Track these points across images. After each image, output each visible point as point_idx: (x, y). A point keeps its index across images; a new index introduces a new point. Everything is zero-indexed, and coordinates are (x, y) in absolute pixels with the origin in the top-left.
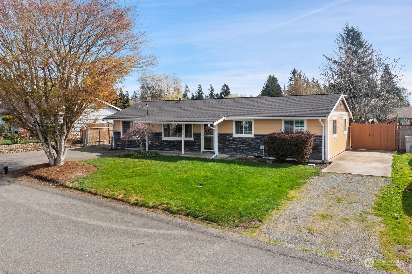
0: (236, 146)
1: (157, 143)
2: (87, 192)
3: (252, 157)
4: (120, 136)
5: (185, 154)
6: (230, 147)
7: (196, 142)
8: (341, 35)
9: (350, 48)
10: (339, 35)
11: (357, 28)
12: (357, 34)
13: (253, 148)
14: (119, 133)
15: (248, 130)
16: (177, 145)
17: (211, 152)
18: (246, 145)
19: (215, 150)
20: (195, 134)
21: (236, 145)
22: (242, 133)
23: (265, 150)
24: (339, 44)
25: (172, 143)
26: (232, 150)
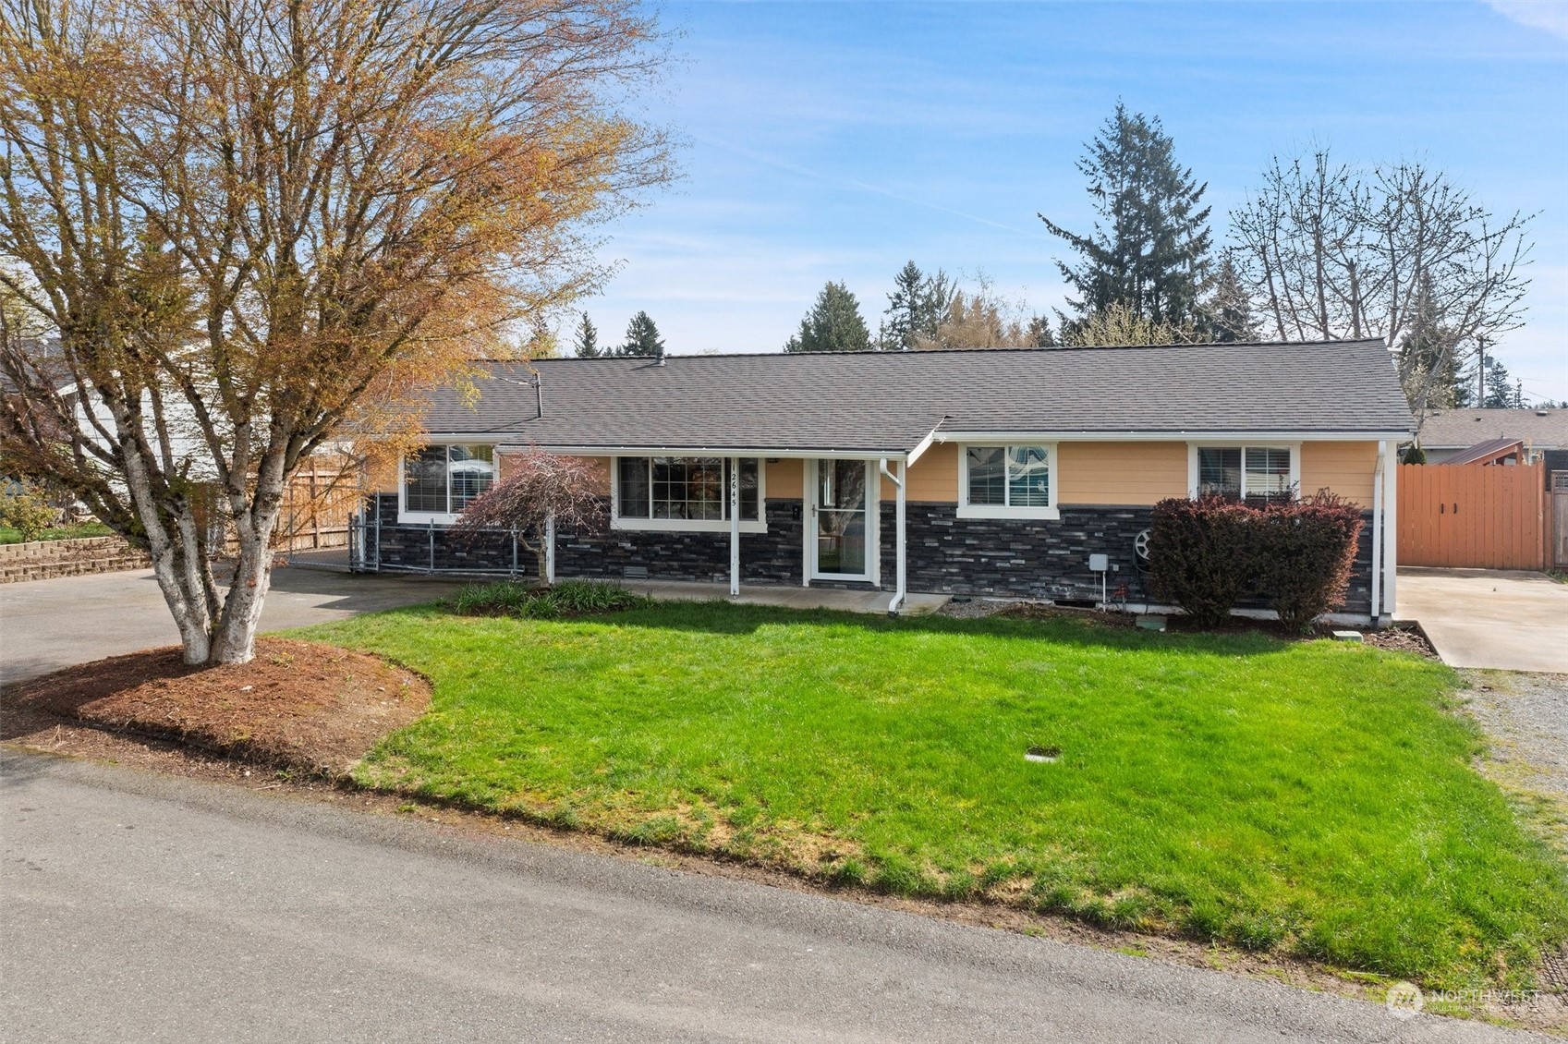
0: (972, 556)
1: (586, 543)
2: (495, 812)
3: (1048, 602)
4: (396, 514)
5: (743, 593)
6: (947, 563)
7: (778, 539)
8: (1101, 146)
9: (1131, 195)
10: (1093, 144)
11: (1156, 120)
12: (1155, 142)
13: (1051, 564)
14: (389, 501)
15: (1028, 487)
16: (685, 555)
17: (852, 585)
18: (1023, 554)
19: (872, 574)
20: (772, 506)
21: (973, 553)
22: (1003, 502)
23: (1109, 573)
24: (1094, 177)
25: (660, 543)
26: (952, 574)
